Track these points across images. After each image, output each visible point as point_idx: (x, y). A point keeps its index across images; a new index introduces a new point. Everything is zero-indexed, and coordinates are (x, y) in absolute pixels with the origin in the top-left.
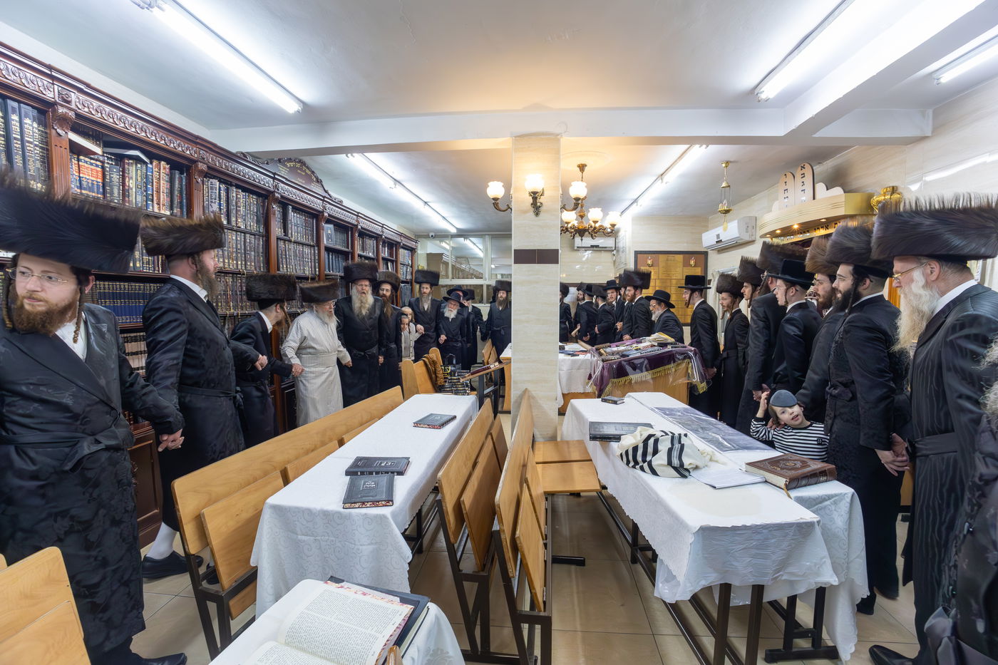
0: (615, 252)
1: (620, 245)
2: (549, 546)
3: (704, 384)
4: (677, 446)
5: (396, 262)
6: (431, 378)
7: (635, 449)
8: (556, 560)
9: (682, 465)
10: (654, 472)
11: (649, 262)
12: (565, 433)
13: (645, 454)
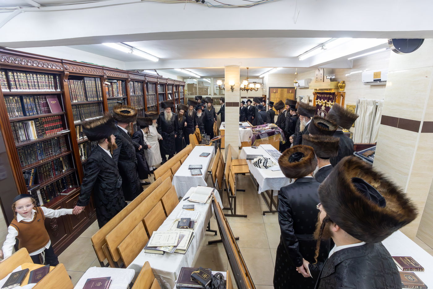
0: (262, 85)
1: (264, 82)
2: (236, 185)
3: (284, 141)
4: (266, 161)
5: (178, 92)
6: (197, 139)
7: (256, 162)
8: (237, 190)
9: (266, 166)
10: (260, 167)
11: (274, 91)
12: (241, 157)
13: (258, 163)
